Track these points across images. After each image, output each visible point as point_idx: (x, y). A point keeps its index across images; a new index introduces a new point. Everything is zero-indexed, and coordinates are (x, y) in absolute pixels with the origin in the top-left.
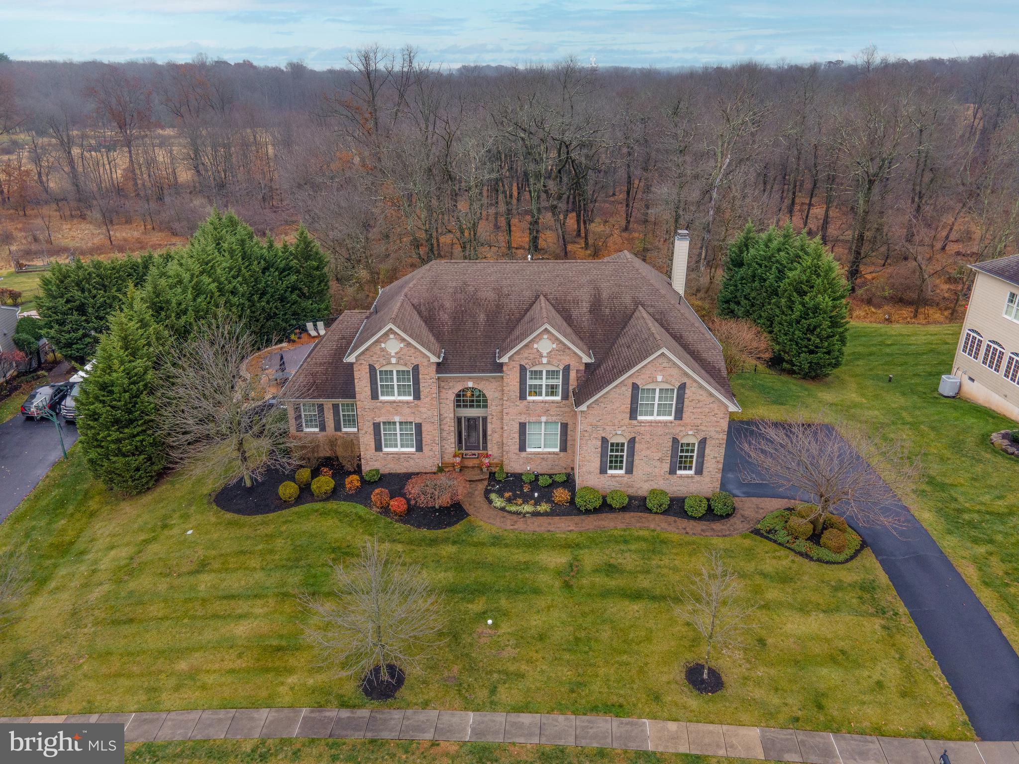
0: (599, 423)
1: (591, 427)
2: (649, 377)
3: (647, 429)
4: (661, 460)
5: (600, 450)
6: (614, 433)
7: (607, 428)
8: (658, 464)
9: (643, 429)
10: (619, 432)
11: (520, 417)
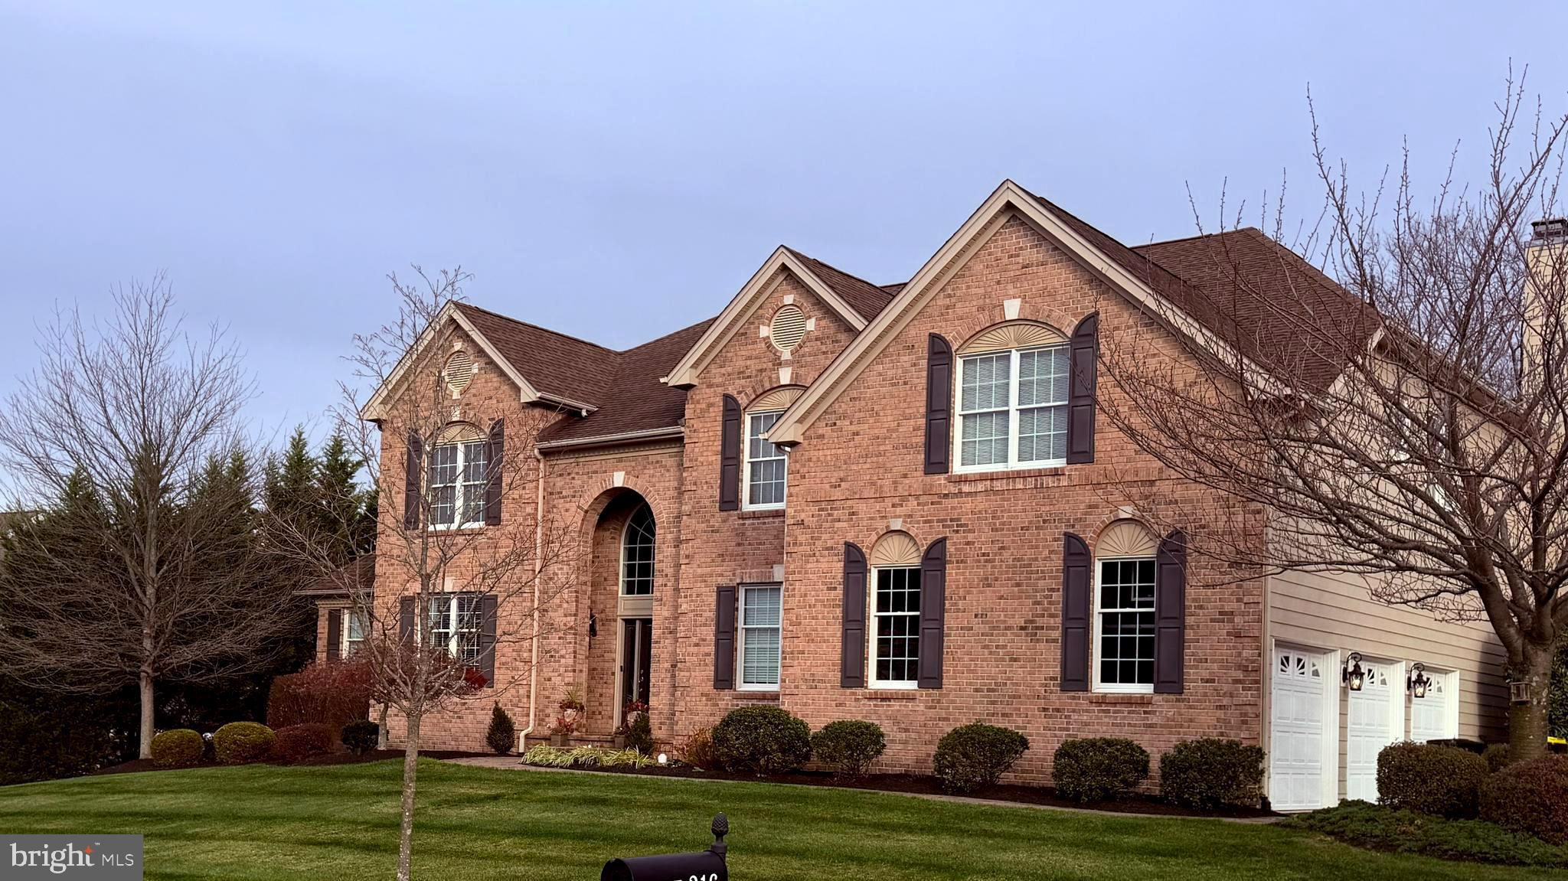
0: (837, 494)
1: (814, 509)
2: (981, 309)
3: (981, 503)
4: (1030, 629)
5: (840, 591)
6: (881, 526)
7: (862, 507)
8: (1021, 645)
9: (968, 504)
10: (897, 525)
11: (719, 570)
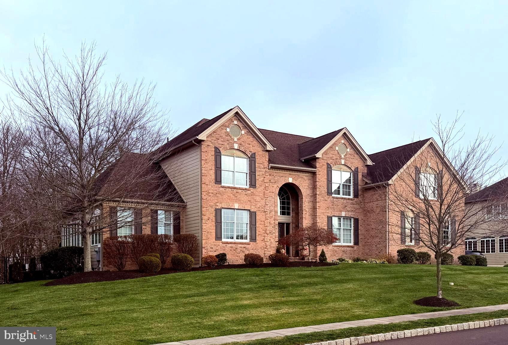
5: (400, 222)
6: (407, 207)
7: (403, 203)
9: (423, 205)
10: (411, 208)
11: (328, 211)
